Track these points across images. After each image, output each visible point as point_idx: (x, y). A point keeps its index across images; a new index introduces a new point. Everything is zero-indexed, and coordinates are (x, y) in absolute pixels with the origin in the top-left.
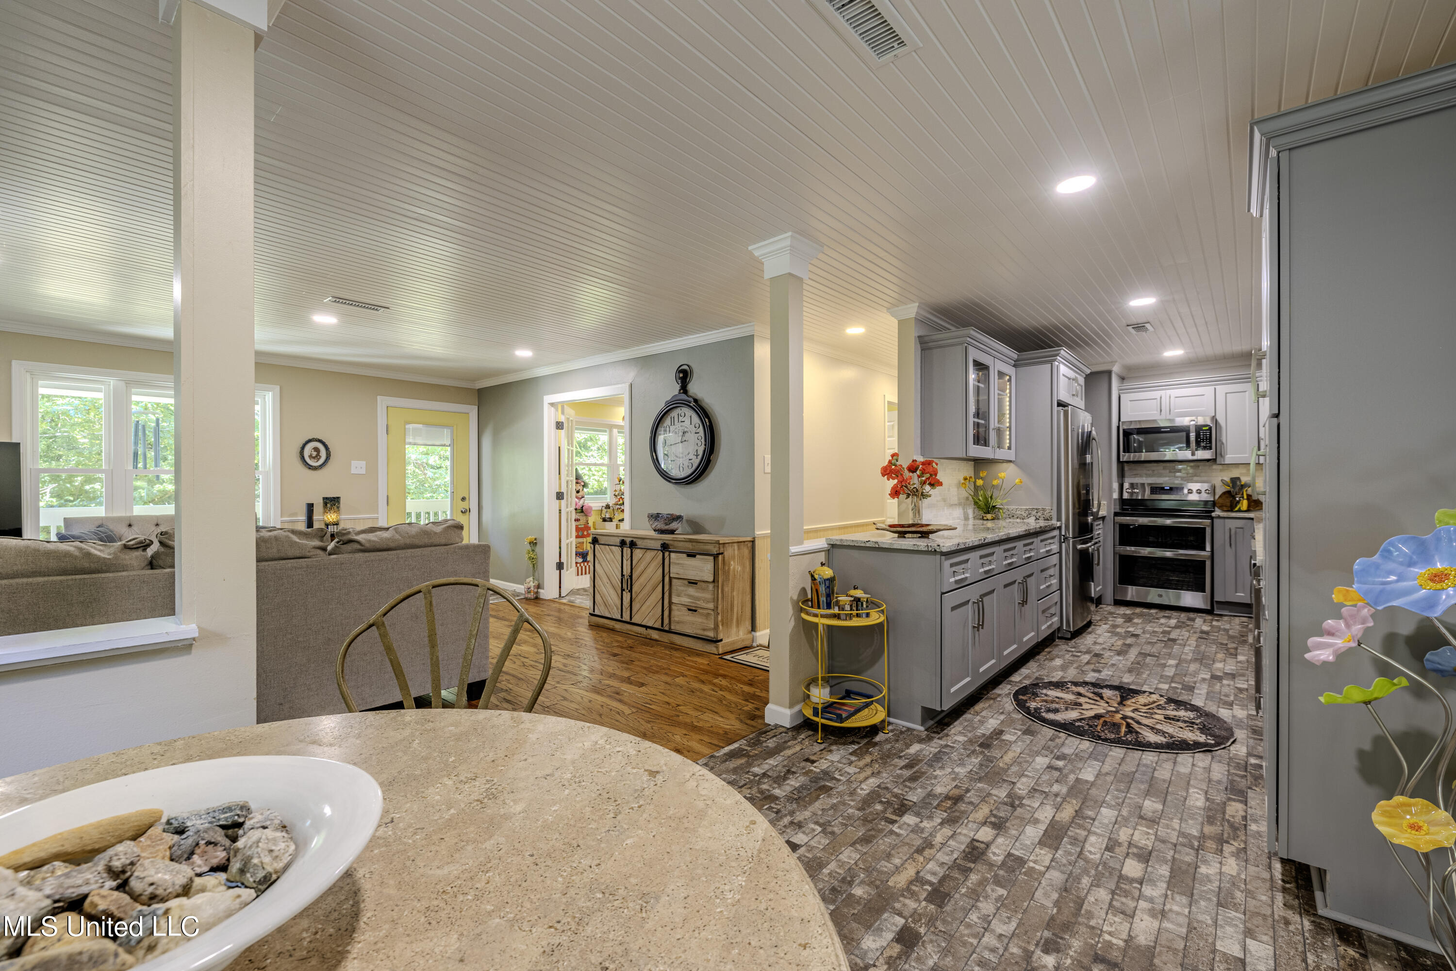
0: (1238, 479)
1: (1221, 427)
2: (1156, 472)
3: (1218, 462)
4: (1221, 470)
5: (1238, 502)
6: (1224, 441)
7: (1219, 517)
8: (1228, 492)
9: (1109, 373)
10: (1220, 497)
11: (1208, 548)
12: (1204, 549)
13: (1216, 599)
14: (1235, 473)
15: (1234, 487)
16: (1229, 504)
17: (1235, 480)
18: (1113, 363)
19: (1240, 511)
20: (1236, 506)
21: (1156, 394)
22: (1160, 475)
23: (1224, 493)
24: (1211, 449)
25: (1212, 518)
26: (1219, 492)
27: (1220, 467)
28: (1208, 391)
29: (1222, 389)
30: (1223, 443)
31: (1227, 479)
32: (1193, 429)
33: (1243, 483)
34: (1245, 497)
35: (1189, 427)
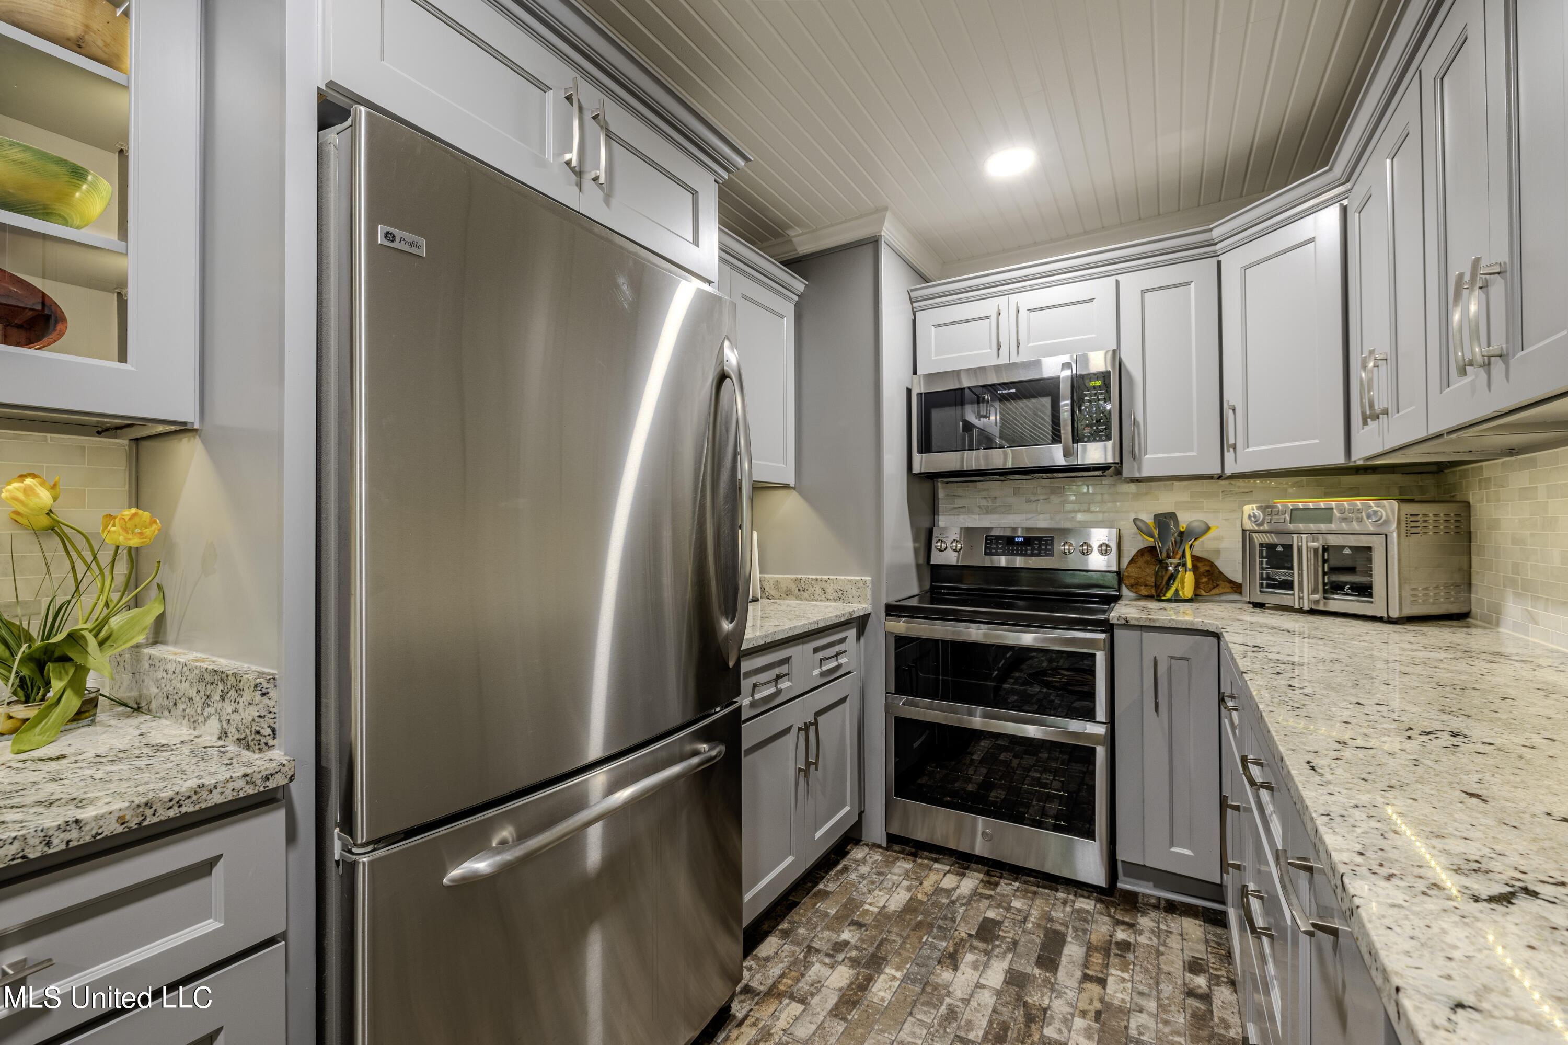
0: (1173, 516)
1: (1131, 380)
2: (999, 502)
3: (1126, 473)
4: (1137, 496)
5: (1173, 577)
6: (1140, 418)
7: (1127, 625)
8: (1151, 550)
9: (874, 242)
10: (1132, 561)
11: (1101, 713)
12: (1089, 715)
13: (1121, 856)
14: (1165, 501)
15: (1163, 536)
16: (1151, 580)
17: (1164, 521)
18: (880, 211)
19: (1177, 599)
20: (1168, 586)
21: (987, 307)
22: (1009, 510)
23: (1141, 552)
24: (1109, 438)
25: (1108, 627)
26: (1130, 551)
27: (1132, 488)
28: (1102, 288)
29: (1132, 283)
30: (1135, 423)
31: (1148, 519)
32: (1065, 389)
33: (1183, 526)
34: (1189, 565)
35: (1056, 381)
